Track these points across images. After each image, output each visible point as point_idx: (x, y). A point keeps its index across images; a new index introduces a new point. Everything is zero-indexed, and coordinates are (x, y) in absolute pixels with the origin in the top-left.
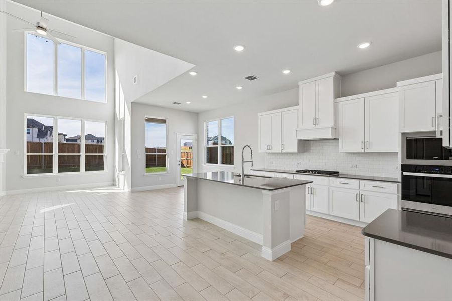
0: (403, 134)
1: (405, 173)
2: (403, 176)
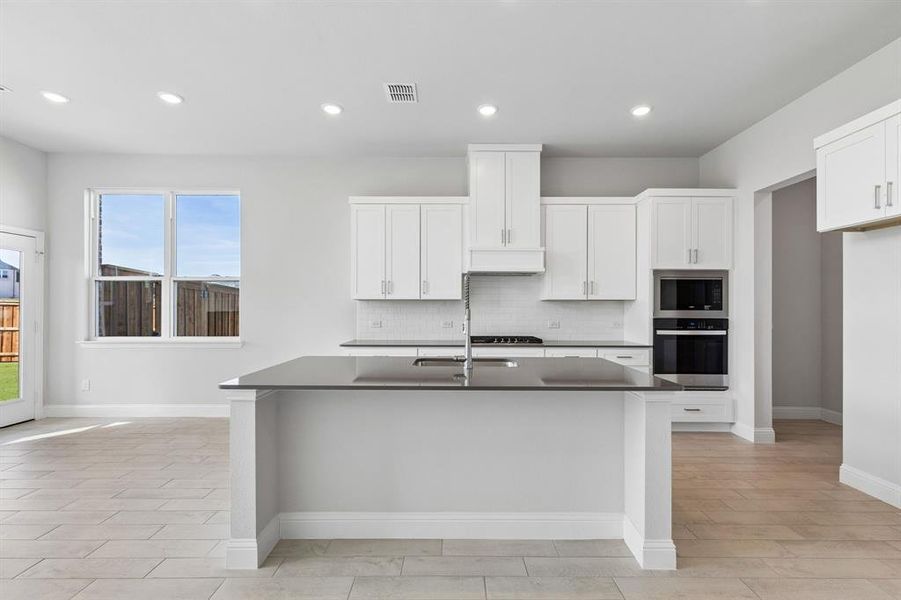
0: (656, 272)
1: (659, 332)
2: (656, 337)
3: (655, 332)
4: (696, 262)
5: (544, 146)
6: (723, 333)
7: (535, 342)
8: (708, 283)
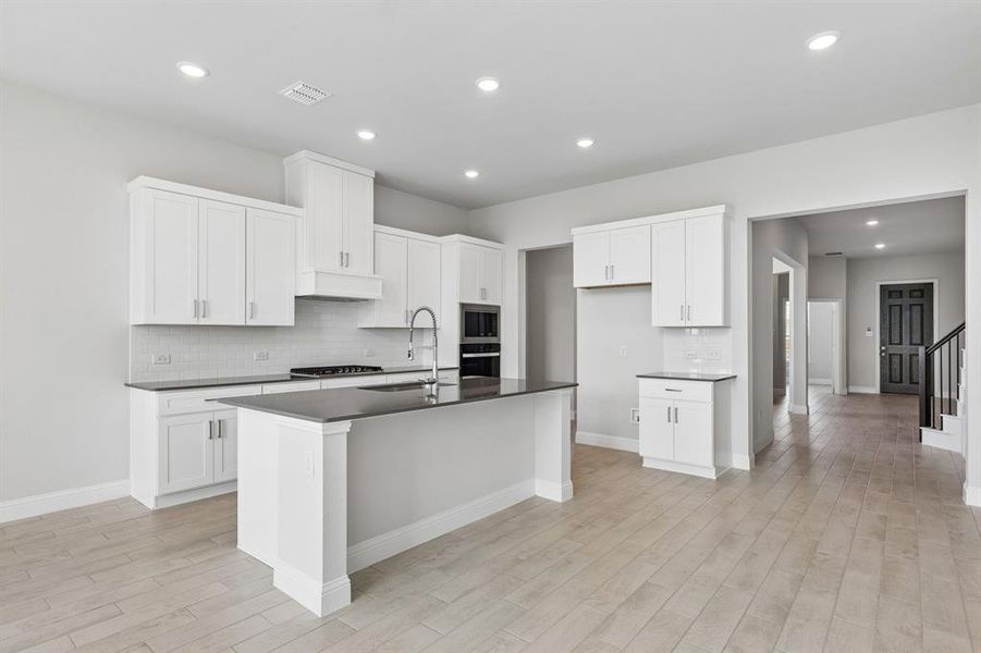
0: (463, 306)
1: (465, 356)
2: (462, 358)
3: (461, 356)
4: (485, 299)
5: (377, 174)
6: (497, 354)
7: (376, 370)
8: (490, 315)
